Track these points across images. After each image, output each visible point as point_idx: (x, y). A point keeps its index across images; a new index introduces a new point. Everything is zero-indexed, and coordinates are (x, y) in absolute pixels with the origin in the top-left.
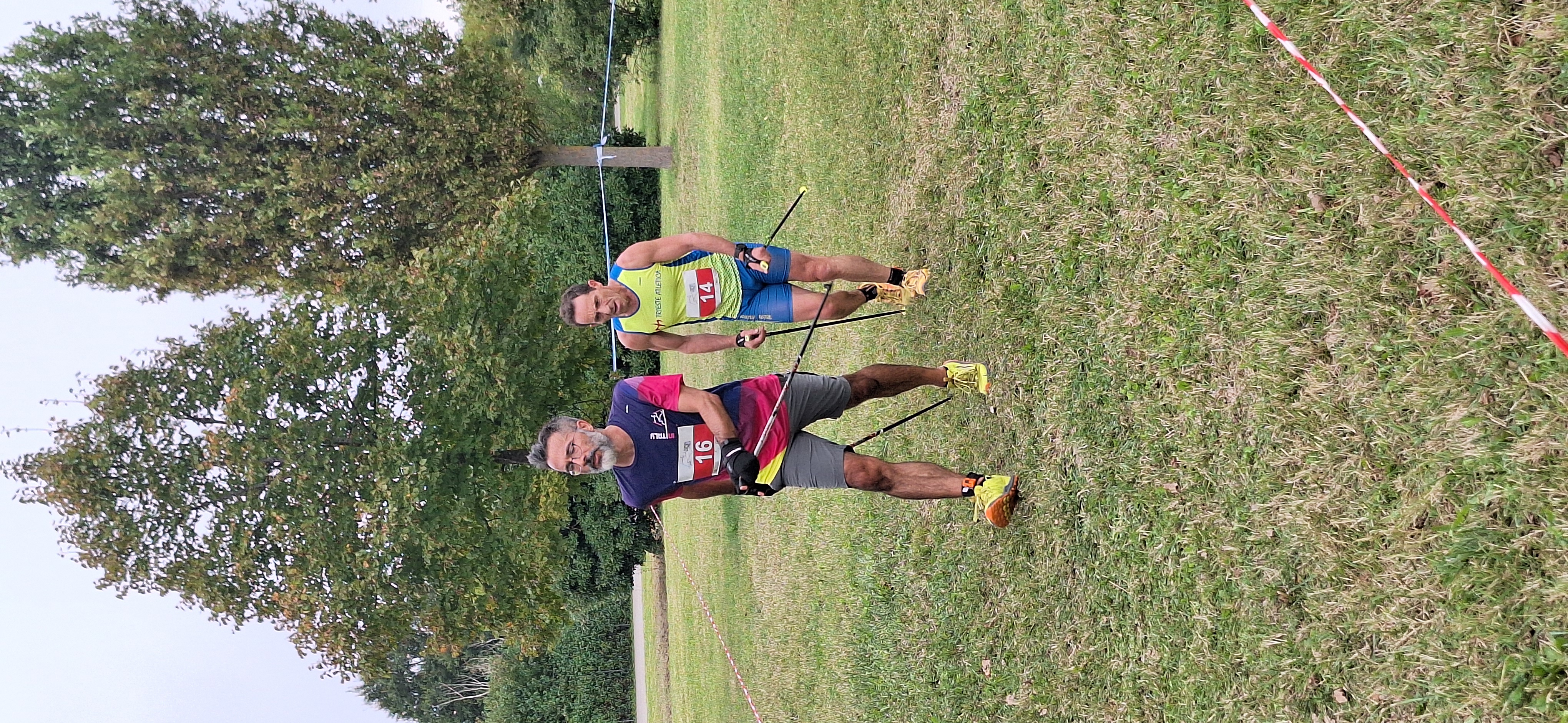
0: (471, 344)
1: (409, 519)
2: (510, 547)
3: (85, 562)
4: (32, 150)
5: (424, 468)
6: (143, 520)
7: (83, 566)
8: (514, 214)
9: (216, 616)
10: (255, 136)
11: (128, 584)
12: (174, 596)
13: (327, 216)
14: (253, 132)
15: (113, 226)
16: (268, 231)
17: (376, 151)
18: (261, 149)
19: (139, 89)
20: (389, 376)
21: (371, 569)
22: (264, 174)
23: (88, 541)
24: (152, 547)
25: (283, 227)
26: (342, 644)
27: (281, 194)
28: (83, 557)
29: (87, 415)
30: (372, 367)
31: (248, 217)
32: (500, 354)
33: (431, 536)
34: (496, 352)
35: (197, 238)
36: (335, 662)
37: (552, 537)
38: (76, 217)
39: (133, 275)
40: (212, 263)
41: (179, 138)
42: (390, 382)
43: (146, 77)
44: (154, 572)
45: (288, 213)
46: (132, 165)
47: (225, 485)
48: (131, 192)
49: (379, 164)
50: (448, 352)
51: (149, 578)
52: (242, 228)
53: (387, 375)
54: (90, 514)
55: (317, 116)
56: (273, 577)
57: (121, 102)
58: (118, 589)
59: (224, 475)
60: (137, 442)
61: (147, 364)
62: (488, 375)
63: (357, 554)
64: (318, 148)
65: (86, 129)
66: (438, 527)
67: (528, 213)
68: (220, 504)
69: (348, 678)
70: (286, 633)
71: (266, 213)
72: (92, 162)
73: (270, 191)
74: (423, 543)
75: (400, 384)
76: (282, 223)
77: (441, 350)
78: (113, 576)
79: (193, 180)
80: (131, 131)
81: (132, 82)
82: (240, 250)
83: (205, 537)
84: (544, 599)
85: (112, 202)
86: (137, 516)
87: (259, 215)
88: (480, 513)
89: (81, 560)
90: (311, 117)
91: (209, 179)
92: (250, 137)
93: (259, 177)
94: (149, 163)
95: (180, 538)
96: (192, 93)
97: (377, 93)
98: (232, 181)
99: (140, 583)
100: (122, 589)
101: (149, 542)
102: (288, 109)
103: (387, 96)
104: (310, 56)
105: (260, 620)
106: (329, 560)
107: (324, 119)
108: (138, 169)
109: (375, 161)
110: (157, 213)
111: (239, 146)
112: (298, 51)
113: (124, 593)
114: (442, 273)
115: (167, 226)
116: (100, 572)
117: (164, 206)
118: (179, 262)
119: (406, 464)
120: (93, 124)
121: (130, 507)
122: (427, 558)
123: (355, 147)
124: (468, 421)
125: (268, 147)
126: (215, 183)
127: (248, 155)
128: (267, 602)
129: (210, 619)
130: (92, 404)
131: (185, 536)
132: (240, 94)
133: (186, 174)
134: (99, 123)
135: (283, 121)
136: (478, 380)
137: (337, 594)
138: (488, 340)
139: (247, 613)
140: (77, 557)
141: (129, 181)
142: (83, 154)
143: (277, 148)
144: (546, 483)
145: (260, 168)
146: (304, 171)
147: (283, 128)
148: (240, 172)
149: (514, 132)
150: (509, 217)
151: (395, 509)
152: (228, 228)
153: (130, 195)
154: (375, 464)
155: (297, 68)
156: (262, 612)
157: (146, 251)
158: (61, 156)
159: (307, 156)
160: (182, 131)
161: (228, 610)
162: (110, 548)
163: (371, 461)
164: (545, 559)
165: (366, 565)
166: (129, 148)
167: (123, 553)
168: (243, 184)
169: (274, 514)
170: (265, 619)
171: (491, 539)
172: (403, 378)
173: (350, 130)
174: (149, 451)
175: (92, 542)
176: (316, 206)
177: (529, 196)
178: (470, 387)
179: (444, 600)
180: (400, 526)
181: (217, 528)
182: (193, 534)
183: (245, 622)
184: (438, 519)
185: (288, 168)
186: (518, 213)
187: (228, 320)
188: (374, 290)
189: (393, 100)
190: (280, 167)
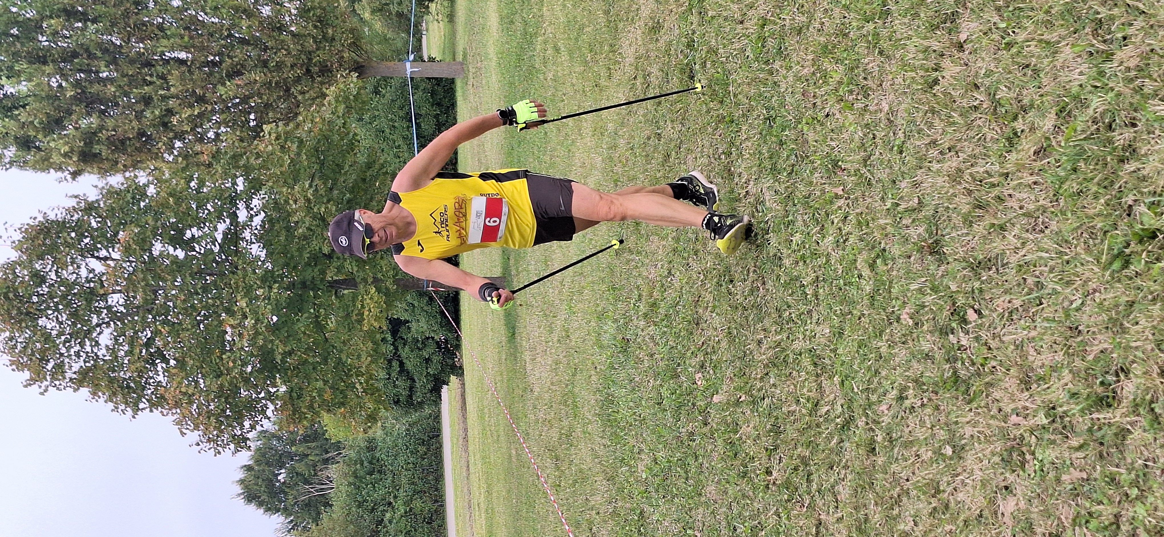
0: (309, 195)
1: (264, 329)
2: (341, 351)
3: (14, 367)
5: (276, 291)
6: (60, 334)
7: (13, 370)
8: (340, 99)
9: (117, 408)
10: (144, 54)
11: (48, 383)
12: (85, 392)
13: (201, 115)
14: (142, 50)
15: (35, 123)
16: (154, 126)
17: (237, 65)
18: (149, 64)
19: (53, 18)
20: (248, 226)
21: (234, 367)
22: (151, 83)
23: (17, 351)
24: (66, 354)
25: (167, 123)
26: (214, 424)
27: (164, 98)
28: (12, 363)
29: (14, 255)
30: (234, 216)
31: (139, 116)
32: (331, 202)
33: (281, 341)
34: (328, 201)
35: (101, 132)
36: (209, 440)
37: (375, 343)
38: (7, 117)
39: (51, 160)
40: (112, 151)
41: (85, 56)
42: (248, 230)
43: (59, 9)
44: (69, 375)
45: (170, 112)
46: (50, 76)
47: (122, 309)
48: (48, 97)
49: (239, 73)
50: (291, 202)
51: (65, 378)
52: (135, 123)
53: (245, 226)
54: (18, 330)
55: (191, 38)
56: (160, 378)
57: (40, 30)
58: (40, 387)
59: (122, 301)
60: (53, 276)
61: (59, 216)
62: (323, 219)
63: (224, 356)
64: (192, 62)
65: (13, 49)
66: (286, 334)
67: (351, 97)
68: (119, 323)
69: (219, 453)
70: (171, 418)
71: (153, 112)
72: (18, 74)
73: (156, 95)
74: (275, 347)
75: (256, 232)
76: (166, 120)
77: (287, 202)
78: (37, 377)
79: (96, 88)
80: (48, 51)
81: (48, 13)
82: (134, 141)
83: (107, 346)
84: (369, 392)
85: (34, 105)
86: (54, 333)
87: (148, 114)
88: (319, 326)
89: (11, 365)
90: (186, 39)
91: (109, 87)
92: (139, 55)
93: (147, 85)
94: (62, 75)
95: (88, 349)
96: (94, 21)
97: (237, 21)
98: (126, 88)
99: (57, 383)
100: (43, 388)
101: (63, 350)
102: (169, 33)
103: (244, 24)
105: (151, 411)
106: (203, 362)
107: (196, 40)
108: (54, 80)
109: (235, 73)
110: (69, 112)
111: (132, 62)
113: (46, 391)
114: (286, 142)
115: (76, 123)
116: (26, 375)
117: (74, 108)
118: (87, 150)
119: (260, 287)
120: (18, 45)
121: (49, 326)
122: (278, 359)
123: (221, 62)
124: (308, 255)
125: (154, 62)
126: (113, 89)
127: (138, 68)
128: (156, 397)
129: (113, 410)
130: (18, 246)
131: (91, 346)
132: (131, 23)
133: (91, 82)
134: (23, 45)
135: (164, 42)
136: (315, 223)
137: (209, 386)
138: (322, 192)
139: (141, 406)
140: (8, 363)
141: (46, 88)
142: (11, 69)
143: (161, 63)
144: (368, 301)
145: (148, 78)
146: (182, 80)
147: (165, 47)
148: (133, 81)
149: (343, 51)
150: (337, 101)
151: (253, 321)
152: (124, 124)
153: (48, 99)
154: (237, 287)
156: (153, 405)
157: (61, 141)
159: (184, 68)
160: (87, 50)
161: (126, 403)
162: (34, 355)
163: (234, 286)
164: (369, 358)
165: (231, 364)
166: (45, 63)
167: (44, 360)
168: (134, 90)
169: (160, 327)
170: (154, 410)
171: (327, 345)
172: (258, 227)
173: (216, 49)
174: (63, 282)
175: (20, 352)
176: (191, 106)
177: (352, 85)
178: (309, 229)
179: (292, 391)
180: (257, 333)
181: (116, 340)
182: (97, 344)
183: (140, 413)
184: (286, 329)
185: (169, 77)
186: (344, 98)
187: (122, 184)
188: (234, 157)
189: (249, 27)
190: (163, 77)
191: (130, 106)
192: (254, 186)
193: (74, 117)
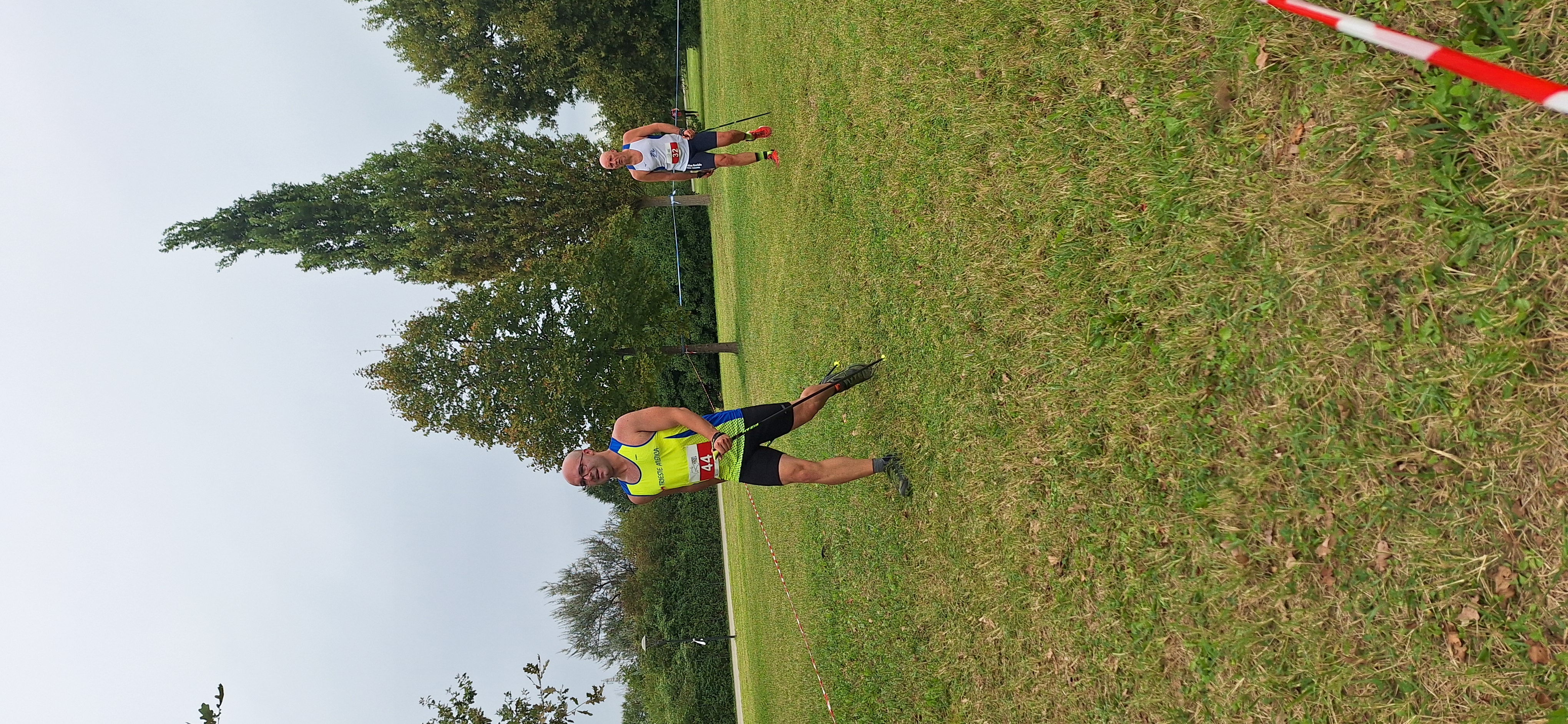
1: (571, 385)
3: (405, 418)
4: (377, 215)
6: (434, 395)
9: (477, 443)
10: (491, 199)
11: (429, 428)
12: (454, 433)
13: (533, 239)
14: (490, 197)
15: (422, 250)
16: (502, 248)
17: (555, 204)
18: (496, 206)
19: (430, 179)
20: (561, 315)
22: (498, 219)
23: (407, 407)
24: (440, 408)
25: (510, 246)
26: (541, 452)
27: (507, 229)
28: (405, 415)
29: (401, 342)
30: (550, 308)
31: (491, 242)
34: (613, 296)
35: (466, 254)
36: (540, 463)
38: (402, 247)
39: (434, 276)
40: (475, 267)
41: (452, 202)
42: (561, 318)
43: (434, 172)
44: (443, 422)
46: (429, 218)
47: (477, 375)
48: (429, 233)
49: (557, 209)
50: (588, 298)
51: (440, 424)
52: (488, 247)
53: (558, 315)
54: (407, 393)
55: (523, 186)
56: (507, 421)
57: (423, 187)
58: (424, 431)
59: (477, 370)
60: (429, 355)
61: (431, 313)
62: (610, 309)
64: (525, 203)
65: (404, 202)
67: (626, 223)
68: (475, 385)
69: (548, 471)
70: (513, 449)
71: (500, 239)
72: (409, 218)
73: (501, 227)
75: (566, 319)
76: (510, 243)
77: (584, 297)
78: (421, 424)
79: (460, 224)
80: (427, 200)
81: (426, 176)
82: (488, 259)
83: (468, 402)
85: (419, 238)
86: (432, 393)
87: (496, 240)
89: (403, 417)
90: (520, 187)
91: (469, 223)
92: (489, 200)
93: (495, 221)
94: (437, 217)
95: (455, 403)
96: (457, 179)
98: (481, 223)
99: (435, 428)
100: (426, 431)
101: (439, 405)
102: (508, 184)
103: (559, 175)
104: (517, 157)
107: (527, 188)
108: (432, 220)
109: (554, 209)
110: (444, 242)
111: (484, 205)
112: (511, 154)
113: (427, 433)
115: (449, 248)
116: (414, 423)
117: (446, 239)
118: (457, 266)
120: (408, 199)
121: (428, 389)
123: (544, 202)
125: (499, 205)
126: (472, 225)
127: (488, 209)
130: (403, 336)
131: (457, 401)
132: (482, 178)
133: (457, 221)
134: (410, 198)
135: (505, 190)
140: (402, 415)
141: (427, 227)
142: (403, 214)
143: (504, 205)
145: (495, 216)
146: (518, 215)
147: (506, 193)
148: (485, 218)
149: (626, 190)
150: (616, 226)
151: (563, 381)
152: (481, 248)
154: (552, 359)
155: (511, 163)
156: (502, 440)
157: (440, 262)
158: (392, 217)
159: (519, 208)
160: (453, 199)
161: (484, 439)
162: (419, 409)
163: (550, 356)
165: (551, 410)
166: (426, 210)
167: (426, 412)
168: (487, 224)
169: (502, 387)
170: (503, 443)
172: (568, 315)
173: (541, 193)
174: (435, 358)
175: (409, 408)
176: (526, 234)
178: (600, 316)
181: (474, 397)
182: (461, 400)
183: (493, 445)
185: (510, 214)
186: (621, 224)
187: (474, 290)
188: (547, 267)
189: (562, 177)
190: (505, 214)
191: (484, 236)
192: (563, 288)
193: (447, 245)
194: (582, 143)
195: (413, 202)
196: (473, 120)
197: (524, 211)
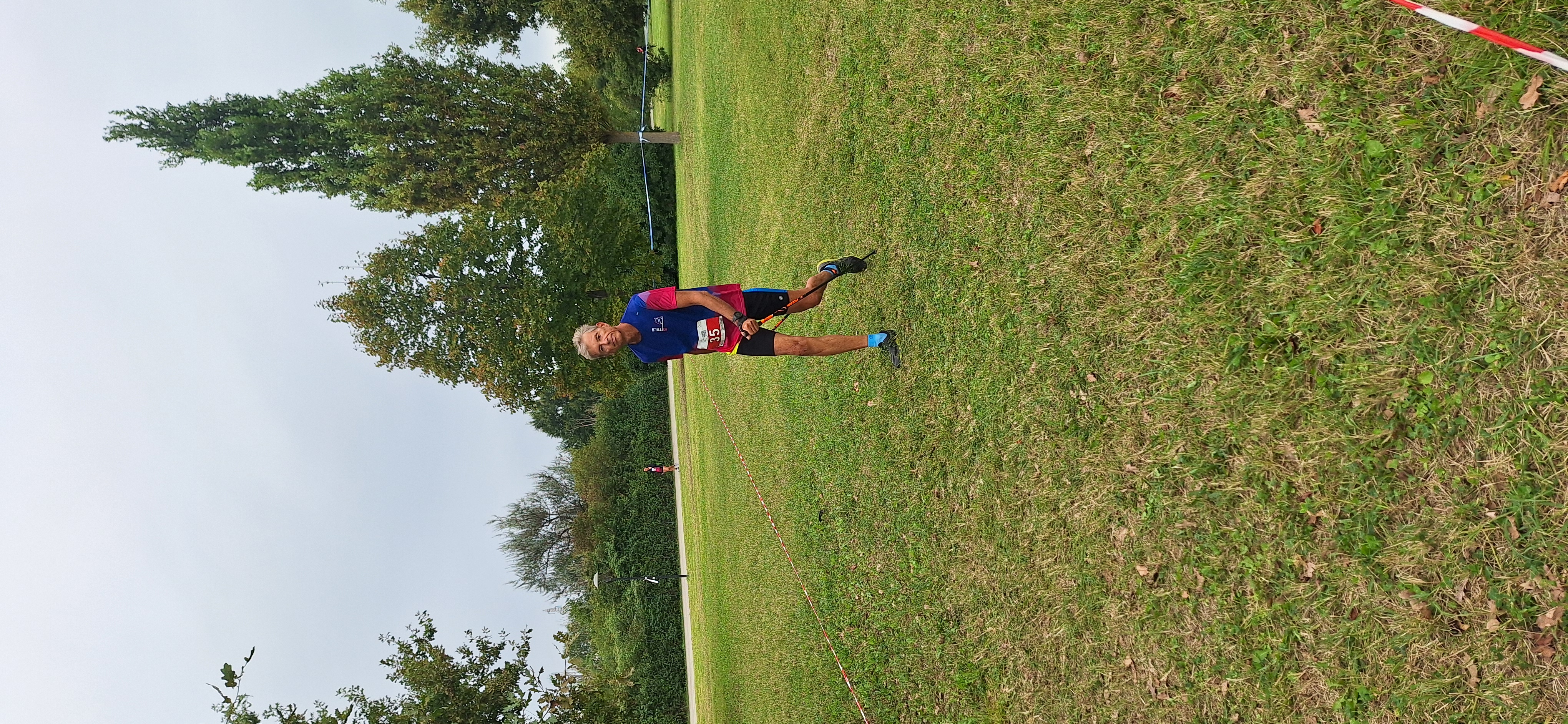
0: (572, 232)
1: (542, 327)
3: (369, 353)
4: (334, 136)
5: (550, 299)
6: (400, 329)
7: (368, 355)
8: (593, 162)
9: (442, 381)
10: (454, 127)
11: (393, 364)
12: (419, 370)
13: (496, 171)
14: (453, 125)
15: (380, 177)
16: (464, 178)
17: (520, 135)
18: (458, 134)
19: (390, 102)
21: (523, 354)
22: (460, 148)
23: (370, 341)
24: (405, 344)
25: (473, 177)
26: (510, 393)
27: (470, 159)
29: (366, 274)
30: (520, 247)
32: (588, 238)
34: (586, 237)
35: (426, 183)
36: (507, 404)
38: (360, 172)
39: (392, 204)
40: (435, 197)
41: (413, 128)
42: (530, 256)
43: (394, 96)
44: (407, 358)
45: (474, 169)
46: (389, 143)
47: (443, 312)
48: (388, 158)
49: (522, 141)
50: (559, 237)
51: (404, 361)
52: (450, 177)
53: (528, 252)
54: (370, 327)
55: (487, 116)
56: (472, 360)
57: (382, 110)
58: (388, 366)
59: (443, 306)
60: (394, 289)
61: (396, 246)
62: (582, 249)
63: (515, 346)
64: (489, 133)
65: (362, 124)
66: (558, 331)
67: (601, 161)
68: (441, 322)
70: (479, 389)
71: (462, 169)
72: (367, 142)
73: (464, 157)
75: (536, 257)
76: (472, 174)
77: (556, 236)
78: (385, 360)
79: (421, 152)
80: (387, 125)
81: (387, 99)
82: (449, 189)
83: (433, 339)
85: (378, 164)
86: (396, 328)
87: (459, 170)
89: (367, 351)
90: (484, 117)
91: (431, 150)
92: (451, 128)
93: (458, 150)
94: (398, 142)
95: (420, 339)
96: (419, 105)
97: (519, 104)
98: (443, 151)
99: (399, 363)
100: (390, 367)
101: (403, 341)
102: (471, 112)
103: (525, 105)
104: (481, 84)
105: (466, 382)
106: (501, 350)
107: (491, 117)
108: (392, 146)
109: (520, 140)
110: (403, 169)
111: (446, 133)
112: (475, 82)
113: (391, 369)
114: (554, 194)
115: (409, 176)
116: (378, 358)
117: (406, 166)
118: (416, 195)
119: (540, 298)
120: (366, 122)
121: (392, 324)
122: (553, 347)
123: (509, 133)
124: (573, 275)
125: (462, 133)
126: (434, 152)
127: (451, 138)
128: (469, 373)
129: (438, 383)
130: (368, 268)
131: (422, 338)
132: (445, 105)
133: (418, 147)
134: (369, 121)
135: (468, 120)
136: (576, 252)
137: (506, 367)
138: (581, 231)
139: (459, 379)
141: (387, 152)
142: (361, 138)
143: (467, 134)
145: (458, 144)
146: (482, 146)
148: (447, 147)
149: (594, 124)
150: (591, 164)
151: (535, 322)
152: (442, 177)
153: (388, 160)
154: (523, 297)
155: (475, 91)
156: (467, 378)
157: (399, 189)
158: (350, 139)
159: (483, 137)
160: (415, 125)
161: (448, 378)
162: (382, 345)
163: (521, 296)
165: (521, 352)
166: (385, 134)
167: (389, 348)
168: (449, 153)
169: (470, 325)
170: (468, 382)
172: (537, 254)
173: (506, 123)
174: (401, 293)
175: (373, 342)
176: (489, 165)
177: (601, 152)
180: (538, 330)
181: (439, 334)
182: (426, 336)
183: (458, 384)
185: (473, 144)
186: (596, 162)
188: (518, 203)
189: (528, 108)
190: (469, 144)
191: (446, 165)
192: (534, 225)
193: (407, 172)
194: (548, 73)
195: (373, 127)
196: (432, 41)
197: (489, 141)
